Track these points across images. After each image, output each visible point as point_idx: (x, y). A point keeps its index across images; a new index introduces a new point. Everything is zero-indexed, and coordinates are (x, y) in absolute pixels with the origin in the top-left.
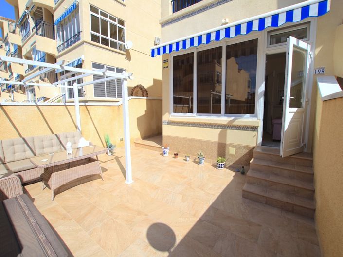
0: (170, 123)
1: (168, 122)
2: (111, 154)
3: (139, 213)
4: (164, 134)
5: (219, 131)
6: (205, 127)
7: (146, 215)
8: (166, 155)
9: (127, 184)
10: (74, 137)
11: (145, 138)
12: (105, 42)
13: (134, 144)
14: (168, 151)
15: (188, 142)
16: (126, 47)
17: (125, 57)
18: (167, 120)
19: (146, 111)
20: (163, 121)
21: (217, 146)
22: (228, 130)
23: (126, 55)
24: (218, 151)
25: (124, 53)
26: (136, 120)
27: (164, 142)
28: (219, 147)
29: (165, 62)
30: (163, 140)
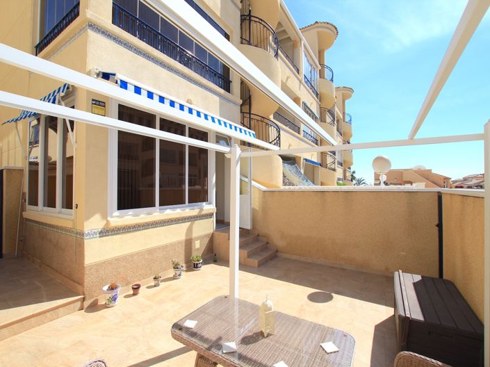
15: (146, 256)
20: (86, 232)
21: (184, 245)
24: (185, 251)
27: (88, 280)
28: (186, 246)
29: (95, 104)
30: (86, 276)
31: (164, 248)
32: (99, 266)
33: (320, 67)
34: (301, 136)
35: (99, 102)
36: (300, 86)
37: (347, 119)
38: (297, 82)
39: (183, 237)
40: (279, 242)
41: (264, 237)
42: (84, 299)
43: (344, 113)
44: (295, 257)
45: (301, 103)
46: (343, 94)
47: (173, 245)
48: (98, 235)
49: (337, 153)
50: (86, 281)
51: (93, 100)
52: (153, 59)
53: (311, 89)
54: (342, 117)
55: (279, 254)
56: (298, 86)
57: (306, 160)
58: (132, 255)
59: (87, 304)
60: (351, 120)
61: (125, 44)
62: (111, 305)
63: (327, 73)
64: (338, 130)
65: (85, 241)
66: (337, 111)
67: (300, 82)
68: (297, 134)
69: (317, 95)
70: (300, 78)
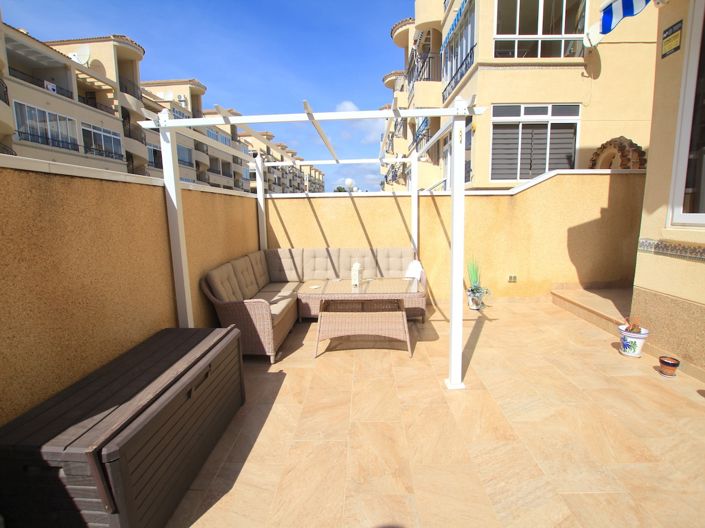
0: (664, 248)
1: (657, 246)
2: (475, 307)
3: (401, 472)
4: (638, 282)
7: (409, 489)
8: (629, 352)
9: (445, 388)
10: (401, 257)
11: (592, 286)
12: (528, 50)
13: (551, 297)
14: (640, 343)
16: (587, 44)
17: (582, 69)
18: (655, 238)
19: (603, 211)
20: (641, 241)
23: (584, 65)
25: (580, 60)
26: (566, 234)
27: (635, 308)
30: (633, 301)
48: (653, 250)
50: (632, 307)
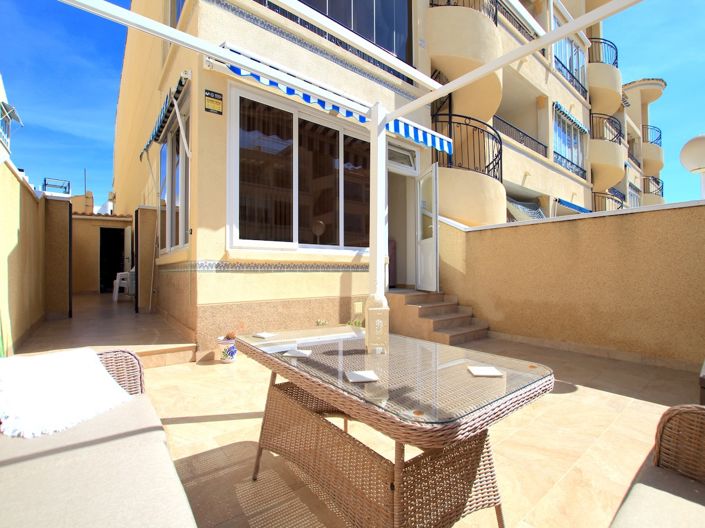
1: (218, 266)
5: (337, 276)
6: (305, 271)
15: (280, 310)
18: (217, 258)
20: (199, 263)
21: (337, 304)
22: (354, 274)
24: (340, 315)
27: (203, 325)
28: (341, 306)
29: (209, 96)
30: (199, 320)
31: (307, 302)
32: (215, 309)
33: (589, 44)
34: (550, 160)
35: (215, 93)
36: (547, 76)
37: (652, 136)
38: (541, 70)
39: (336, 293)
40: (491, 314)
41: (468, 306)
42: (196, 349)
43: (645, 127)
44: (520, 339)
45: (550, 104)
46: (642, 92)
47: (320, 301)
48: (214, 269)
49: (628, 197)
50: (198, 325)
51: (207, 91)
52: (287, 35)
53: (570, 81)
54: (640, 133)
55: (492, 333)
56: (544, 77)
57: (560, 201)
58: (260, 304)
59: (200, 355)
60: (660, 137)
61: (248, 16)
62: (227, 360)
63: (605, 52)
64: (631, 155)
65: (198, 273)
66: (629, 121)
67: (548, 69)
68: (541, 157)
69: (584, 93)
70: (547, 62)
